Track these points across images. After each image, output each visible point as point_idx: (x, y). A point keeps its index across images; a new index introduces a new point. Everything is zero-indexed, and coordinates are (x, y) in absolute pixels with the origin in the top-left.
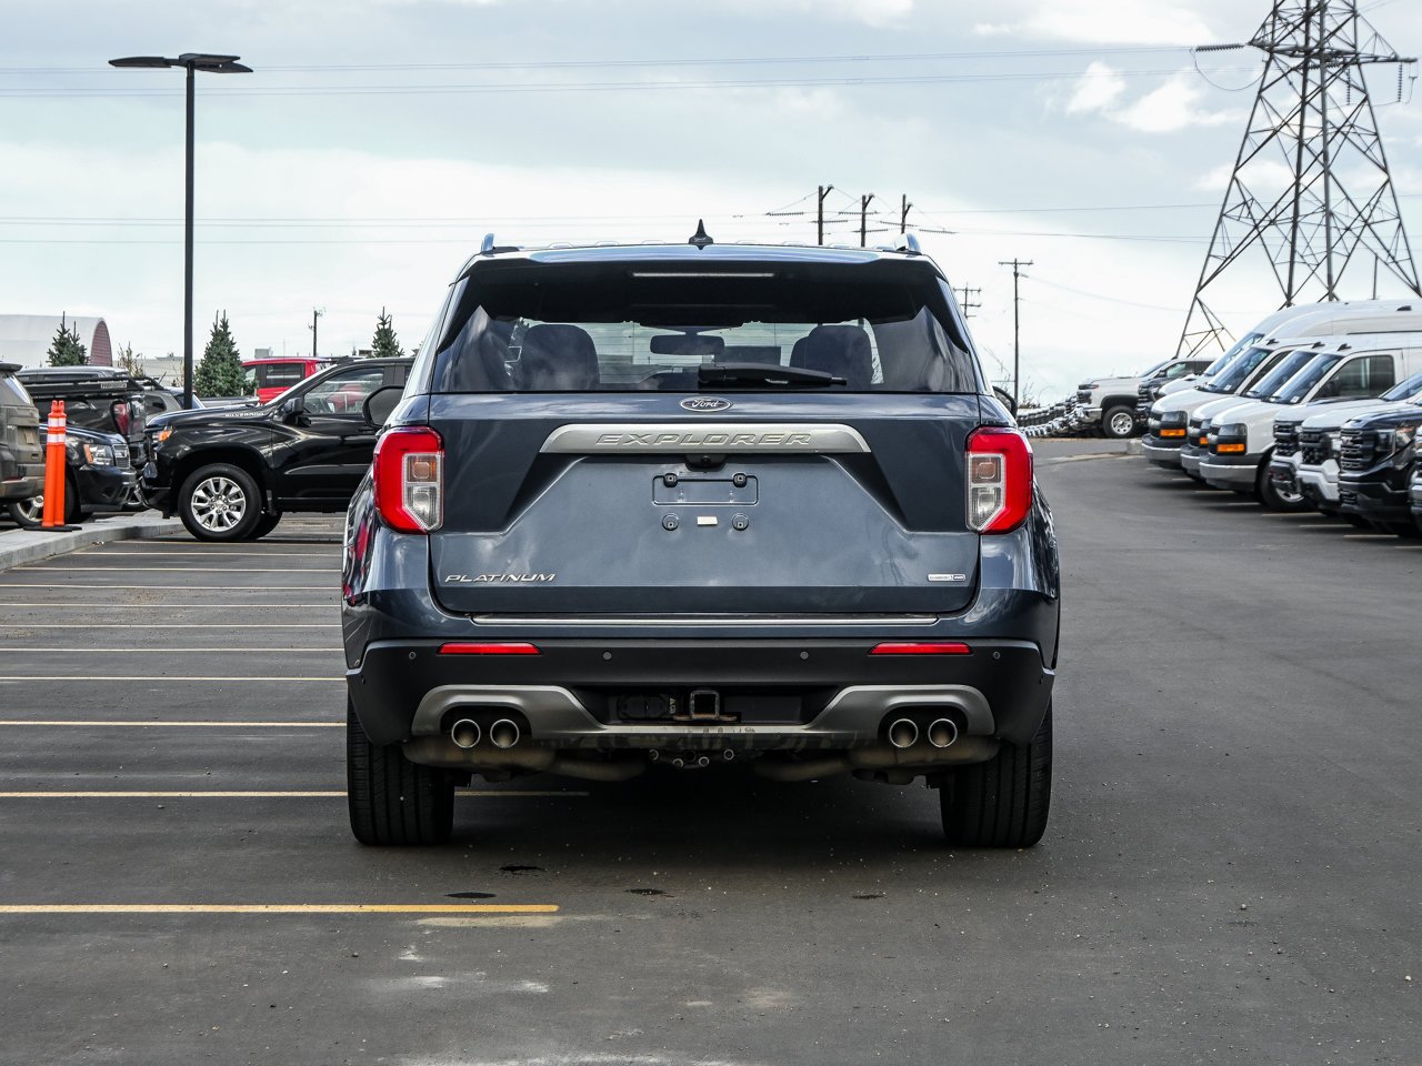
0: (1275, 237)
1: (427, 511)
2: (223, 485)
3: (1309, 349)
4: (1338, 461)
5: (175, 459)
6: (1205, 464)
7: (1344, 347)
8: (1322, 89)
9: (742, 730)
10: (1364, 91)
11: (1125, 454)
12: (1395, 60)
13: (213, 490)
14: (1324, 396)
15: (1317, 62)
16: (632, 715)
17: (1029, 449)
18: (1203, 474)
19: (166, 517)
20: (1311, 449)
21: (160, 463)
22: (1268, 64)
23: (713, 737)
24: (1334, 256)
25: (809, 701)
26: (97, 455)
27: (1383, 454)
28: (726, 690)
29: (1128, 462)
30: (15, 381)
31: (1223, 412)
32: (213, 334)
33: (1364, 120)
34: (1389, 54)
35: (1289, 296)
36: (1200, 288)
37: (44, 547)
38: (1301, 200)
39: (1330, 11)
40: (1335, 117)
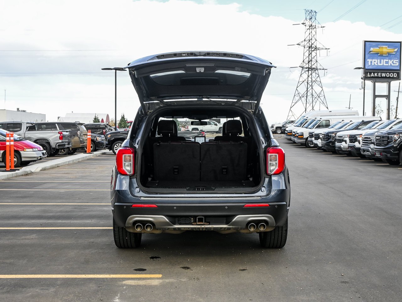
0: (304, 99)
1: (129, 169)
2: (120, 145)
3: (314, 119)
4: (321, 139)
5: (111, 140)
6: (296, 140)
7: (321, 119)
8: (311, 74)
9: (210, 226)
10: (318, 75)
11: (281, 137)
12: (324, 69)
13: (118, 146)
14: (317, 128)
15: (310, 70)
16: (181, 222)
17: (284, 152)
18: (296, 141)
19: (110, 151)
20: (316, 137)
21: (109, 141)
22: (302, 70)
23: (203, 228)
24: (313, 103)
25: (228, 219)
26: (99, 139)
27: (330, 138)
28: (206, 217)
29: (281, 139)
30: (83, 126)
31: (299, 130)
32: (122, 117)
33: (318, 79)
34: (323, 68)
35: (306, 109)
36: (291, 108)
37: (86, 157)
38: (308, 93)
39: (313, 61)
40: (314, 79)
